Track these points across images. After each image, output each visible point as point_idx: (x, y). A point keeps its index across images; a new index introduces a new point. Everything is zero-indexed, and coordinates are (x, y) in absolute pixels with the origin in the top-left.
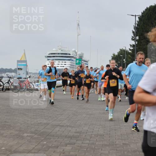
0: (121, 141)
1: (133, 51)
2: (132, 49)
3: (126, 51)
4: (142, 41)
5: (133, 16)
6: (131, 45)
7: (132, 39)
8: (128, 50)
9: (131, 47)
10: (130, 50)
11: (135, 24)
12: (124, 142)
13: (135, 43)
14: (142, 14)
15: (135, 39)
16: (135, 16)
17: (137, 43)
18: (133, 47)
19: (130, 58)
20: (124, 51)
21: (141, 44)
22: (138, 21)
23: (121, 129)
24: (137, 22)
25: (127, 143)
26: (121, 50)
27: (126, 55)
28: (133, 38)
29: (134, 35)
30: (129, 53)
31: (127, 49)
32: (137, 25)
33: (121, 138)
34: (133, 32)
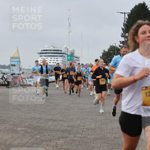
0: (112, 134)
3: (116, 48)
5: (122, 13)
6: (120, 42)
7: (122, 35)
8: (118, 46)
9: (121, 44)
10: (120, 46)
11: (125, 21)
12: (114, 135)
13: (125, 40)
14: (131, 11)
15: (124, 35)
16: (125, 13)
20: (114, 47)
22: (127, 18)
23: (112, 123)
24: (126, 20)
26: (111, 46)
27: (116, 52)
28: (123, 35)
29: (124, 32)
30: (119, 49)
31: (116, 46)
32: (127, 22)
33: (112, 131)
34: (123, 29)
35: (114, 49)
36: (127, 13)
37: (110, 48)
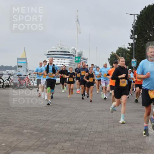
0: (119, 138)
1: (131, 49)
2: (131, 48)
3: (125, 50)
4: (140, 40)
5: (132, 15)
6: (129, 44)
7: (130, 37)
8: (127, 48)
9: (129, 46)
10: (129, 48)
11: (134, 23)
12: (122, 139)
13: (134, 42)
14: (141, 13)
15: (133, 37)
16: (134, 15)
17: (135, 42)
18: (131, 45)
19: (128, 56)
20: (123, 49)
21: (140, 43)
22: (137, 20)
24: (135, 21)
25: (126, 140)
26: (119, 48)
27: (124, 54)
28: (132, 37)
29: (133, 34)
30: (127, 51)
31: (125, 48)
32: (136, 23)
33: (119, 134)
34: (132, 31)
35: (122, 51)
36: (136, 15)
37: (118, 50)
